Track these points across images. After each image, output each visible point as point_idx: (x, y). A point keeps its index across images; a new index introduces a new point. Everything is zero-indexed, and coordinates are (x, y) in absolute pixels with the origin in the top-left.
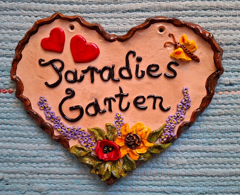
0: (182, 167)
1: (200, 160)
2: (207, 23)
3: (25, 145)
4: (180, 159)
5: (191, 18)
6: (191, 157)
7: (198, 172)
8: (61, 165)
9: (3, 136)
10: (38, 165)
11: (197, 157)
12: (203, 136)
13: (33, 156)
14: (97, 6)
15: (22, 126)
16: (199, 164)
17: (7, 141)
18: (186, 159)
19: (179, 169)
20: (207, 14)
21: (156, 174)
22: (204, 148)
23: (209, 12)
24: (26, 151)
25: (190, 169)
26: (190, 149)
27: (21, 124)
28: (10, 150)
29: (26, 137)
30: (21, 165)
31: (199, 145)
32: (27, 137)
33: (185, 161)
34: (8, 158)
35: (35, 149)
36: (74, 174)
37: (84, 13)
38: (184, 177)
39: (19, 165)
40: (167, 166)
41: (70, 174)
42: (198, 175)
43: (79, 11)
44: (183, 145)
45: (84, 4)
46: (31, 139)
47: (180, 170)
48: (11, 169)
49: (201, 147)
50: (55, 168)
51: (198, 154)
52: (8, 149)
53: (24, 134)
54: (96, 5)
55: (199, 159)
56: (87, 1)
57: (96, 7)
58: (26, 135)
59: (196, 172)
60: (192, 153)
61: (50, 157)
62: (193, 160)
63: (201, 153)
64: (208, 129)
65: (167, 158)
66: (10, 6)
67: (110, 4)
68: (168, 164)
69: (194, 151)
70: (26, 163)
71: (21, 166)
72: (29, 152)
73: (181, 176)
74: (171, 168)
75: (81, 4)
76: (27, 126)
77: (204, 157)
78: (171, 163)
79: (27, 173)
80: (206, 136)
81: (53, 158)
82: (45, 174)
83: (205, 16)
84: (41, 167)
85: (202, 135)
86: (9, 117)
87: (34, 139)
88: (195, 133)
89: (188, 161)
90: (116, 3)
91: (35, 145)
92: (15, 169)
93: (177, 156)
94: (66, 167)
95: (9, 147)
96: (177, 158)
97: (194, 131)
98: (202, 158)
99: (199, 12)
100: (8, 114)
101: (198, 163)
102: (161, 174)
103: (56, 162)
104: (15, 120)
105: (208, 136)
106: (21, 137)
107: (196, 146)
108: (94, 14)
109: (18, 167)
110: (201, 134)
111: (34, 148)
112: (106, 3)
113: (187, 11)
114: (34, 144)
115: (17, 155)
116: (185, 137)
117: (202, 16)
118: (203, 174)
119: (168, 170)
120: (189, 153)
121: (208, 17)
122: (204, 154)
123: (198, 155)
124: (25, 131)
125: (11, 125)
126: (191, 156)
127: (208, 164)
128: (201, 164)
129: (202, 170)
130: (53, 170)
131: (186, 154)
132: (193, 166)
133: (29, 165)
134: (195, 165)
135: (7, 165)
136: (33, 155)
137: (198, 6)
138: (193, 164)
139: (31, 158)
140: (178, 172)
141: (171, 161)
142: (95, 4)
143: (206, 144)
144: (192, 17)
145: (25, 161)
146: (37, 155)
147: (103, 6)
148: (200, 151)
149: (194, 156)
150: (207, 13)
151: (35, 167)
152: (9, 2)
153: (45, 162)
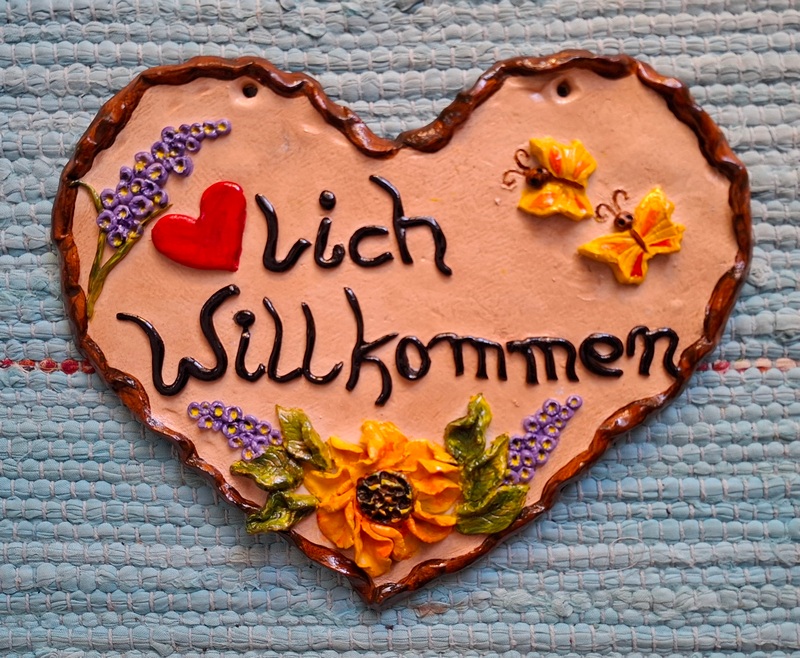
0: (701, 619)
1: (762, 593)
2: (775, 125)
3: (159, 548)
4: (695, 592)
5: (720, 109)
6: (733, 585)
7: (755, 634)
8: (282, 619)
9: (82, 521)
10: (203, 620)
11: (752, 583)
12: (771, 511)
13: (185, 589)
14: (402, 77)
15: (148, 483)
16: (762, 606)
17: (96, 536)
18: (715, 590)
19: (690, 628)
20: (777, 97)
21: (612, 645)
22: (777, 552)
23: (781, 90)
24: (162, 569)
25: (730, 627)
26: (730, 558)
27: (146, 478)
28: (108, 570)
29: (161, 524)
30: (143, 618)
31: (757, 541)
32: (166, 522)
33: (711, 597)
34: (99, 594)
35: (191, 562)
36: (328, 649)
37: (359, 99)
38: (708, 654)
39: (136, 619)
40: (650, 617)
41: (313, 650)
42: (758, 648)
43: (340, 93)
44: (705, 541)
45: (358, 71)
46: (178, 528)
47: (695, 629)
48: (110, 634)
49: (765, 550)
50: (260, 629)
51: (757, 574)
52: (101, 566)
53: (156, 511)
54: (400, 72)
55: (758, 590)
56: (370, 61)
57: (400, 79)
58: (162, 514)
59: (751, 634)
60: (734, 572)
61: (245, 589)
62: (740, 595)
63: (767, 569)
64: (789, 487)
65: (650, 590)
66: (110, 80)
67: (445, 69)
68: (652, 609)
69: (742, 564)
70: (162, 612)
71: (143, 623)
72: (171, 573)
73: (700, 650)
74: (665, 623)
75: (347, 70)
76: (166, 482)
77: (777, 584)
78: (664, 608)
79: (166, 646)
80: (783, 509)
81: (254, 592)
82: (228, 649)
83: (769, 102)
84: (214, 627)
85: (767, 508)
86: (105, 454)
87: (188, 528)
88: (743, 499)
89: (722, 599)
90: (467, 65)
91: (194, 548)
92: (122, 634)
93: (684, 583)
94: (299, 624)
95: (102, 559)
96: (685, 588)
97: (741, 495)
98: (769, 587)
99: (747, 89)
100: (102, 444)
101: (755, 604)
102: (628, 646)
103: (266, 609)
104: (123, 466)
105: (788, 509)
106: (144, 522)
107: (746, 545)
108: (391, 104)
109: (133, 628)
110: (764, 504)
111: (190, 558)
112: (432, 67)
113: (708, 88)
114: (190, 547)
115: (131, 584)
116: (711, 516)
117: (758, 104)
118: (775, 642)
119: (653, 629)
120: (724, 571)
121: (779, 104)
122: (778, 572)
123: (755, 578)
124: (158, 503)
125: (111, 481)
126: (733, 580)
127: (791, 609)
128: (766, 609)
129: (769, 627)
130: (255, 637)
131: (715, 575)
132: (740, 616)
133: (170, 621)
134: (745, 610)
135: (95, 622)
136: (187, 586)
137: (744, 69)
138: (739, 608)
139: (180, 596)
140: (686, 636)
141: (662, 599)
142: (395, 69)
143: (782, 539)
144: (725, 108)
145: (159, 605)
146: (199, 585)
147: (422, 75)
148: (761, 564)
149: (741, 580)
150: (778, 91)
151: (192, 626)
152: (107, 67)
153: (227, 609)
